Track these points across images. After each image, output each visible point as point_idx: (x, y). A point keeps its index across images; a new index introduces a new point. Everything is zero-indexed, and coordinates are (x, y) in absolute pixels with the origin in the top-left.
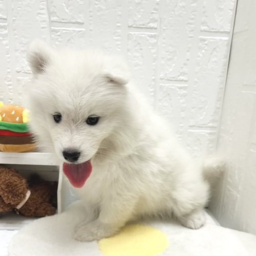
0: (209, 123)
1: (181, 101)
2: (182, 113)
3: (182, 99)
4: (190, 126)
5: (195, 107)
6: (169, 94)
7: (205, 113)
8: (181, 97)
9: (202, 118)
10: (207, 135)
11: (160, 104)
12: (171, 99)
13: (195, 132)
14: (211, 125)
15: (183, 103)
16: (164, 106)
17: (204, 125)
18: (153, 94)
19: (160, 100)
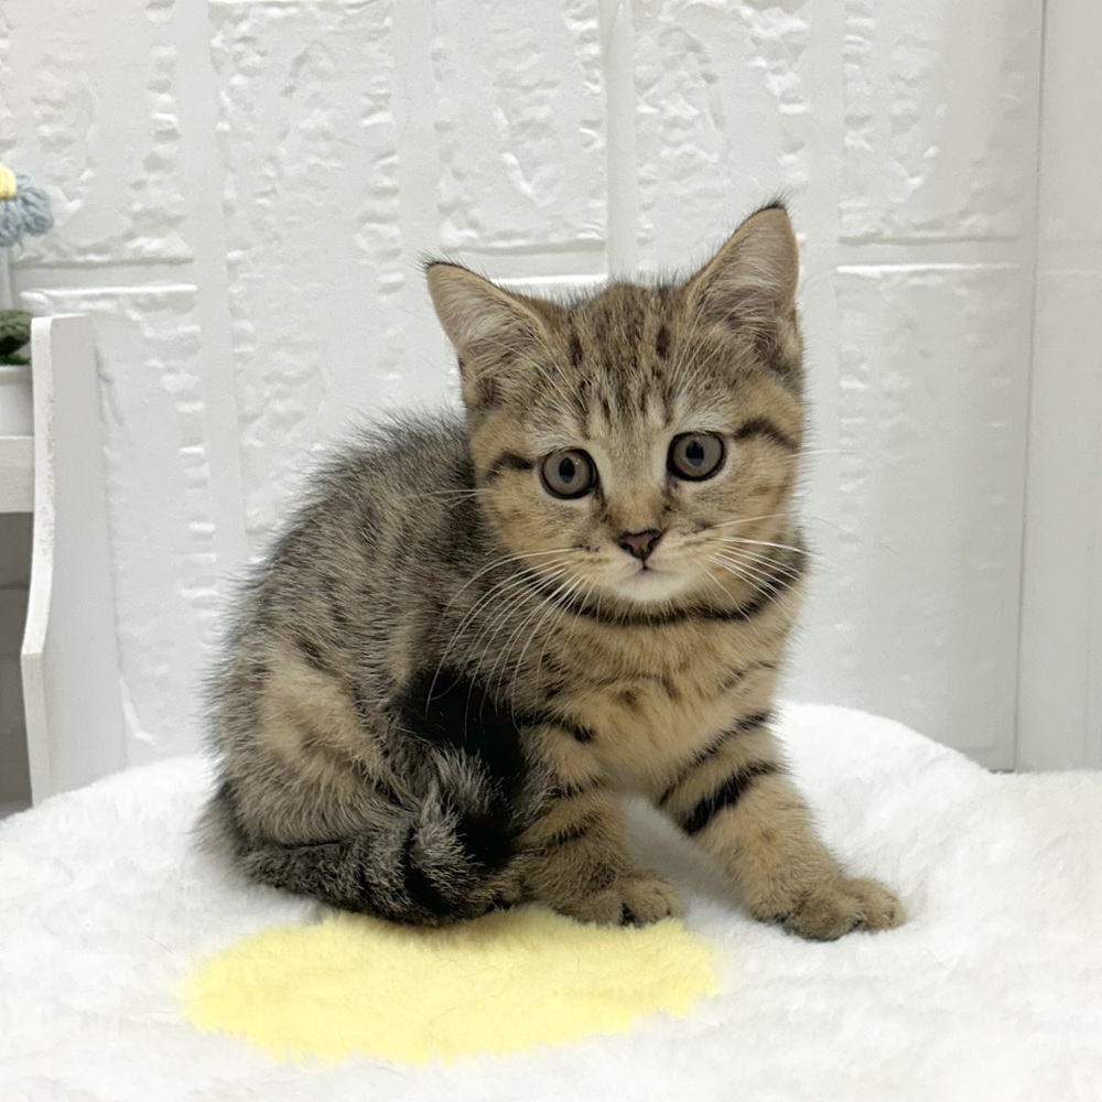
0: (964, 214)
1: (776, 84)
2: (790, 158)
3: (778, 71)
4: (843, 241)
5: (866, 119)
6: (695, 47)
7: (931, 151)
8: (772, 57)
9: (917, 181)
10: (963, 292)
11: (645, 109)
12: (710, 79)
13: (886, 277)
14: (977, 222)
15: (787, 99)
16: (674, 123)
17: (933, 226)
18: (594, 50)
19: (642, 86)
